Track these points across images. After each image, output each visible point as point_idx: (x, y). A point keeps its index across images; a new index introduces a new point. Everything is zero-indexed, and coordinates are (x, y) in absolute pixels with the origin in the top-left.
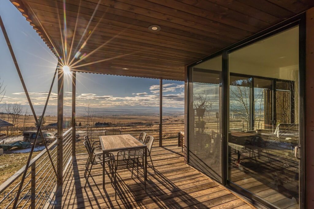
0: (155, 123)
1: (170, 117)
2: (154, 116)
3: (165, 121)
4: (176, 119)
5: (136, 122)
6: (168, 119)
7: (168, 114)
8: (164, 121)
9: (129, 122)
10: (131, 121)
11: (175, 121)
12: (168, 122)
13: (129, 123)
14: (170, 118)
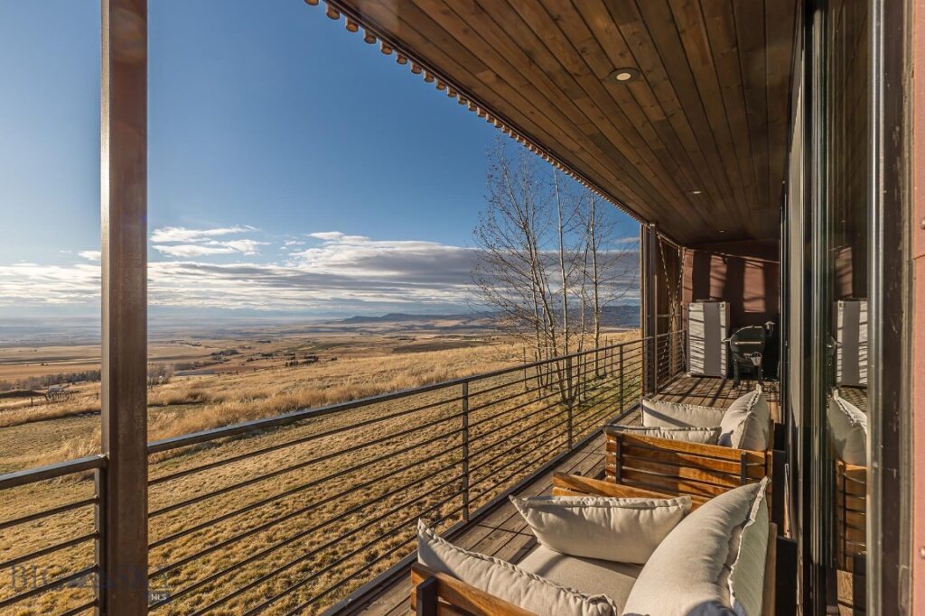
0: (176, 370)
1: (244, 343)
2: (172, 342)
3: (223, 358)
4: (267, 349)
5: (77, 372)
6: (234, 352)
7: (234, 332)
8: (220, 358)
9: (36, 376)
10: (44, 368)
11: (264, 355)
12: (235, 361)
13: (34, 379)
14: (243, 348)
